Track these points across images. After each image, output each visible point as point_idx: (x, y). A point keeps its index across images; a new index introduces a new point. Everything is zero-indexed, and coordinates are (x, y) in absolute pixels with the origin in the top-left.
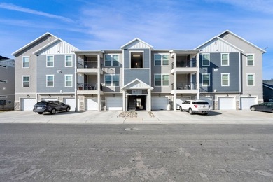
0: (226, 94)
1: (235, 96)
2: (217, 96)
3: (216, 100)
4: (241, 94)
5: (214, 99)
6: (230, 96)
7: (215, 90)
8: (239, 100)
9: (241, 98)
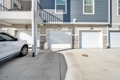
0: (90, 26)
1: (101, 29)
2: (78, 29)
3: (77, 34)
4: (110, 26)
5: (73, 32)
6: (95, 29)
7: (74, 20)
8: (107, 35)
9: (110, 31)
